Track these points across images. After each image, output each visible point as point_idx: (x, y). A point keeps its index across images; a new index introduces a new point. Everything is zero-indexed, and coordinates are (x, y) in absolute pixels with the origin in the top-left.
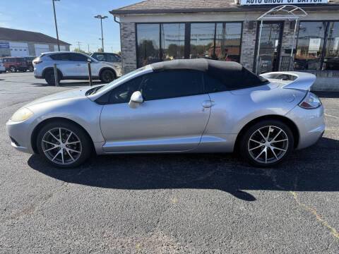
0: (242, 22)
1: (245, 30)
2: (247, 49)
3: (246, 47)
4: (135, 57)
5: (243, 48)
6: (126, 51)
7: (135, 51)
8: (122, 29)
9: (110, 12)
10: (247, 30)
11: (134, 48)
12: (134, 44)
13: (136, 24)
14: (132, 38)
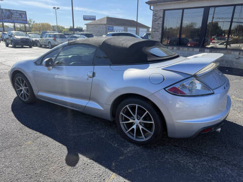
4: (160, 36)
6: (154, 31)
7: (161, 31)
8: (154, 15)
9: (146, 3)
11: (161, 29)
12: (161, 26)
13: (164, 11)
14: (160, 22)
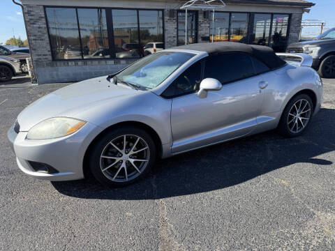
0: (163, 10)
1: (167, 18)
2: (170, 37)
3: (169, 35)
4: (48, 47)
5: (166, 36)
7: (47, 40)
10: (168, 18)
13: (45, 7)
14: (42, 24)
